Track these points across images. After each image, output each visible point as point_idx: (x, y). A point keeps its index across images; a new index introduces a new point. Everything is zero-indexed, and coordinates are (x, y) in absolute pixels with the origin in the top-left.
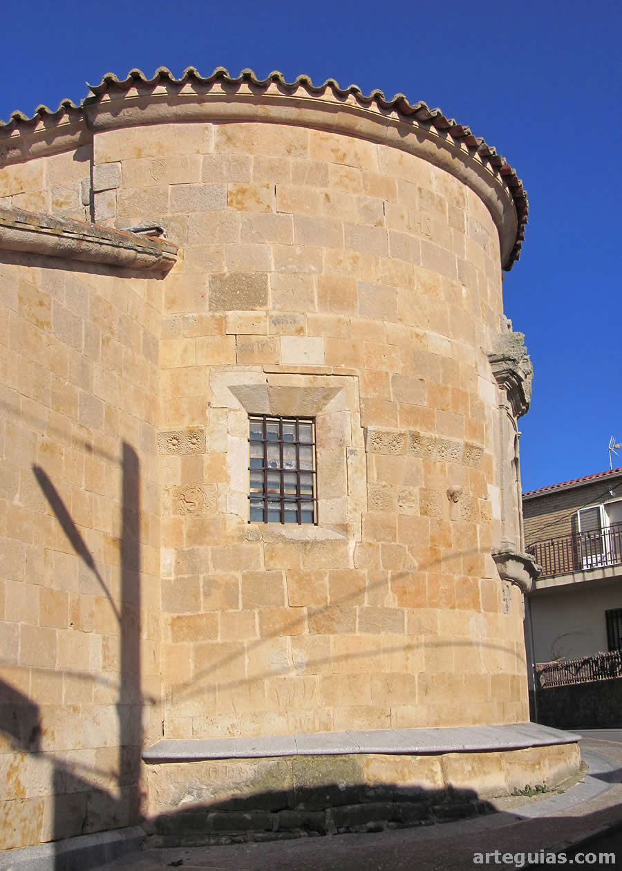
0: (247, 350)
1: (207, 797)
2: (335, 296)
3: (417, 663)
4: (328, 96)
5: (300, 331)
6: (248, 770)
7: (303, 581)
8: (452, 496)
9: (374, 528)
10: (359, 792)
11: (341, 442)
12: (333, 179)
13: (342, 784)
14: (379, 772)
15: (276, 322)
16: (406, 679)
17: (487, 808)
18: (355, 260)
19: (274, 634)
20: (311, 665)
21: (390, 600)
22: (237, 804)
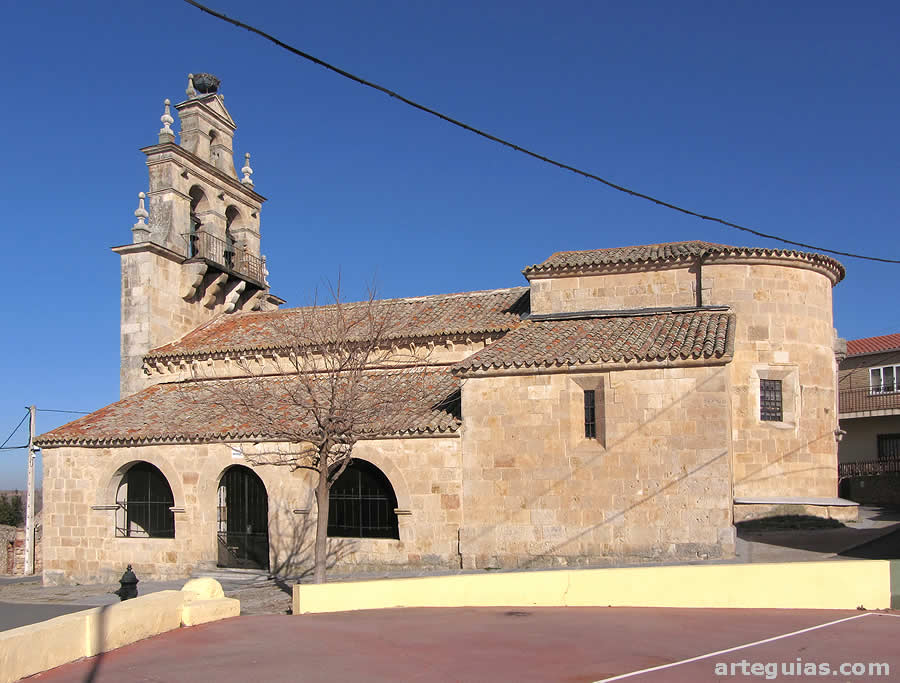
0: (763, 357)
1: (755, 517)
2: (791, 334)
3: (815, 474)
4: (792, 256)
5: (781, 349)
6: (770, 508)
7: (782, 443)
8: (826, 411)
9: (804, 424)
10: (805, 518)
11: (793, 392)
12: (790, 286)
13: (800, 514)
14: (811, 511)
15: (773, 346)
16: (812, 479)
17: (842, 525)
18: (797, 319)
19: (772, 463)
20: (784, 474)
21: (808, 451)
22: (766, 520)
